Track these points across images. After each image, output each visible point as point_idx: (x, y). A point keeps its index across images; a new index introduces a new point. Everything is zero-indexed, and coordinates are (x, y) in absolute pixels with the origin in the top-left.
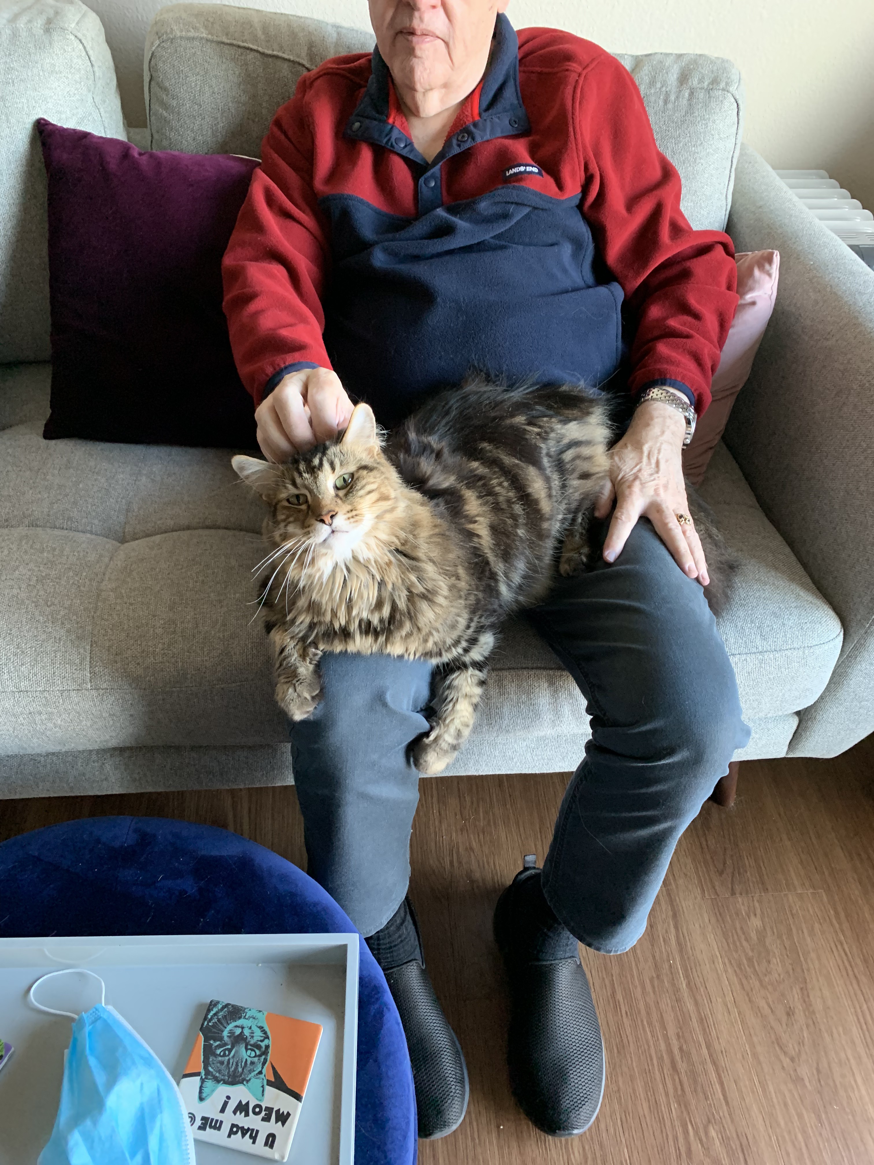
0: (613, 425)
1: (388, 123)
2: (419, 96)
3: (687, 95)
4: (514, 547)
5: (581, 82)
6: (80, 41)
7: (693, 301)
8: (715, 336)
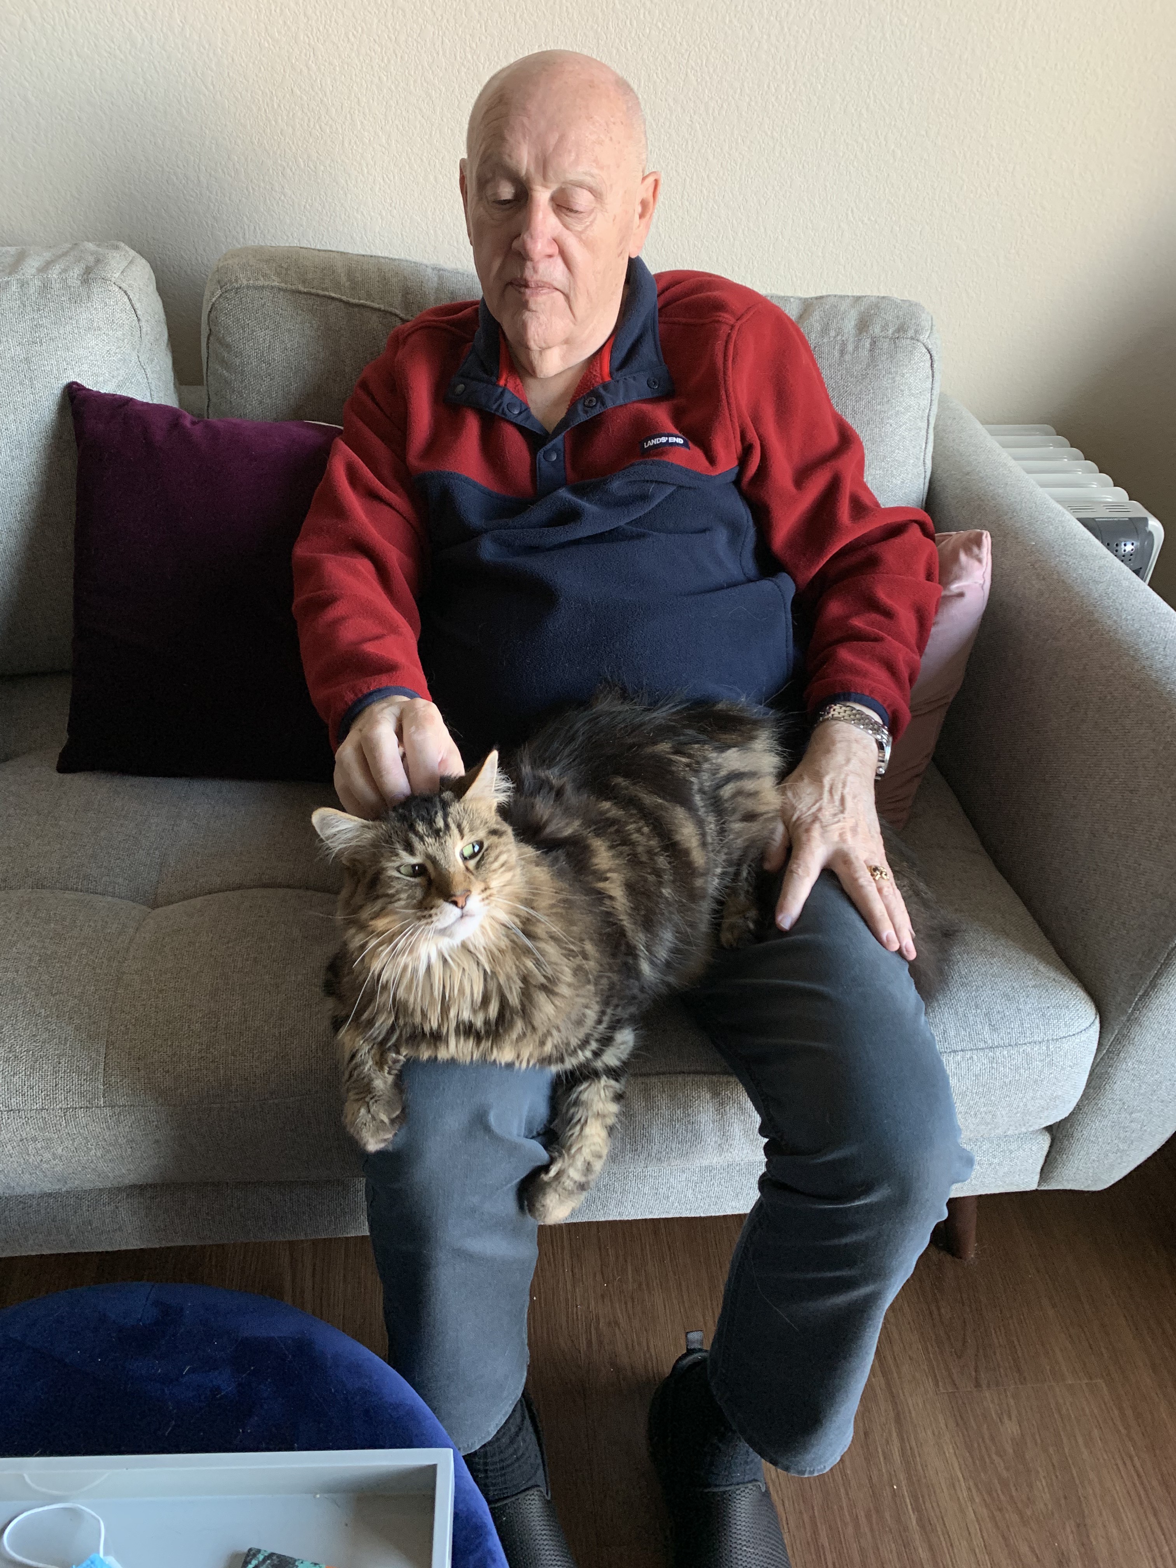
0: (784, 752)
1: (498, 386)
2: (535, 356)
3: (867, 345)
4: (657, 911)
5: (734, 336)
6: (125, 292)
7: (882, 595)
8: (913, 640)
